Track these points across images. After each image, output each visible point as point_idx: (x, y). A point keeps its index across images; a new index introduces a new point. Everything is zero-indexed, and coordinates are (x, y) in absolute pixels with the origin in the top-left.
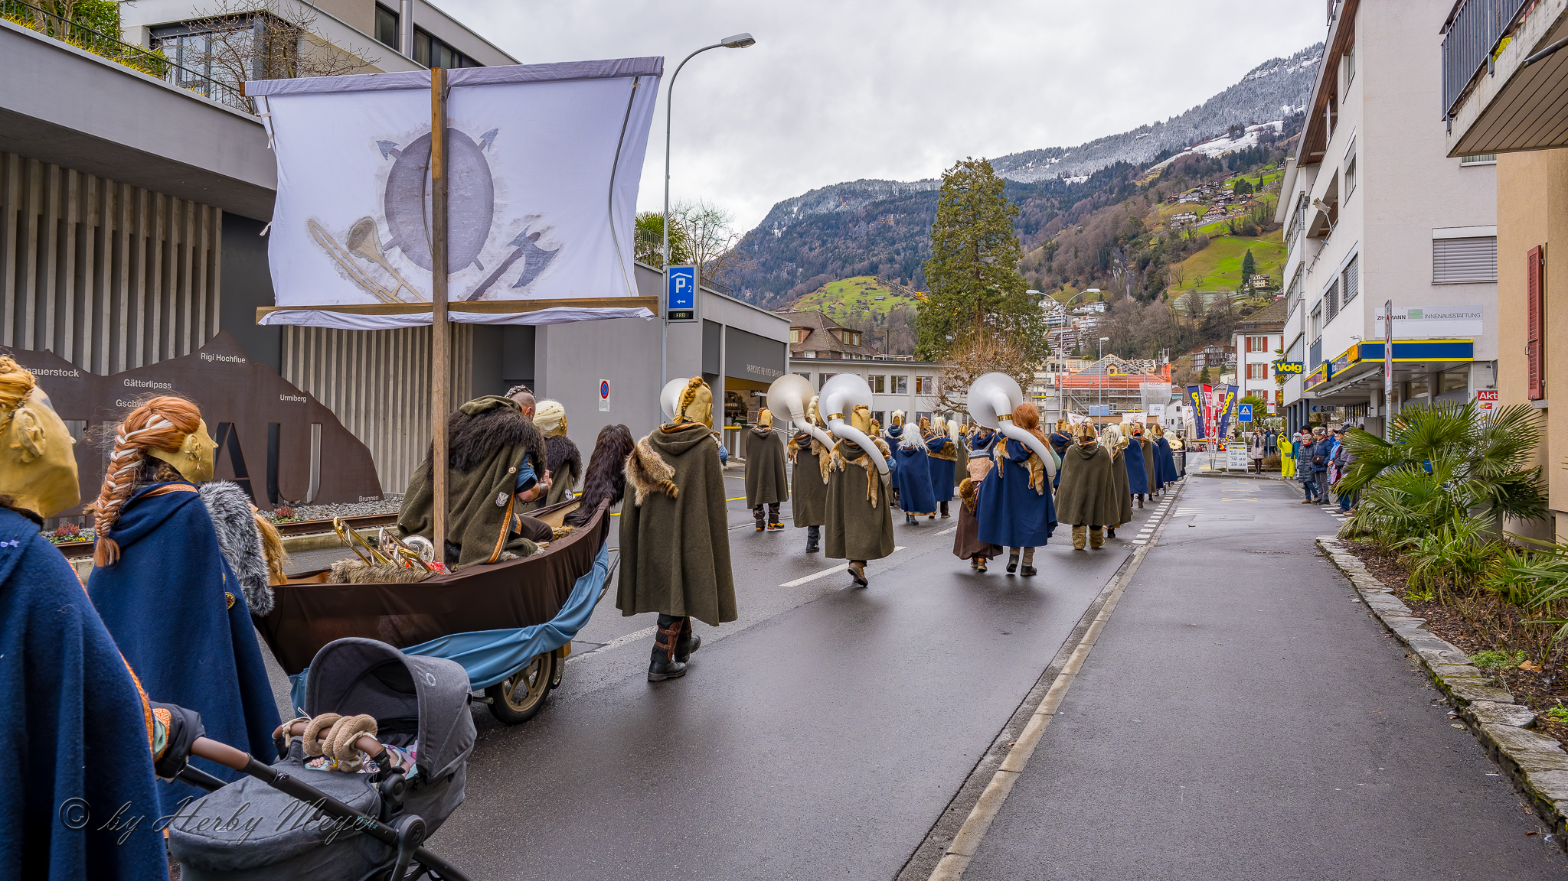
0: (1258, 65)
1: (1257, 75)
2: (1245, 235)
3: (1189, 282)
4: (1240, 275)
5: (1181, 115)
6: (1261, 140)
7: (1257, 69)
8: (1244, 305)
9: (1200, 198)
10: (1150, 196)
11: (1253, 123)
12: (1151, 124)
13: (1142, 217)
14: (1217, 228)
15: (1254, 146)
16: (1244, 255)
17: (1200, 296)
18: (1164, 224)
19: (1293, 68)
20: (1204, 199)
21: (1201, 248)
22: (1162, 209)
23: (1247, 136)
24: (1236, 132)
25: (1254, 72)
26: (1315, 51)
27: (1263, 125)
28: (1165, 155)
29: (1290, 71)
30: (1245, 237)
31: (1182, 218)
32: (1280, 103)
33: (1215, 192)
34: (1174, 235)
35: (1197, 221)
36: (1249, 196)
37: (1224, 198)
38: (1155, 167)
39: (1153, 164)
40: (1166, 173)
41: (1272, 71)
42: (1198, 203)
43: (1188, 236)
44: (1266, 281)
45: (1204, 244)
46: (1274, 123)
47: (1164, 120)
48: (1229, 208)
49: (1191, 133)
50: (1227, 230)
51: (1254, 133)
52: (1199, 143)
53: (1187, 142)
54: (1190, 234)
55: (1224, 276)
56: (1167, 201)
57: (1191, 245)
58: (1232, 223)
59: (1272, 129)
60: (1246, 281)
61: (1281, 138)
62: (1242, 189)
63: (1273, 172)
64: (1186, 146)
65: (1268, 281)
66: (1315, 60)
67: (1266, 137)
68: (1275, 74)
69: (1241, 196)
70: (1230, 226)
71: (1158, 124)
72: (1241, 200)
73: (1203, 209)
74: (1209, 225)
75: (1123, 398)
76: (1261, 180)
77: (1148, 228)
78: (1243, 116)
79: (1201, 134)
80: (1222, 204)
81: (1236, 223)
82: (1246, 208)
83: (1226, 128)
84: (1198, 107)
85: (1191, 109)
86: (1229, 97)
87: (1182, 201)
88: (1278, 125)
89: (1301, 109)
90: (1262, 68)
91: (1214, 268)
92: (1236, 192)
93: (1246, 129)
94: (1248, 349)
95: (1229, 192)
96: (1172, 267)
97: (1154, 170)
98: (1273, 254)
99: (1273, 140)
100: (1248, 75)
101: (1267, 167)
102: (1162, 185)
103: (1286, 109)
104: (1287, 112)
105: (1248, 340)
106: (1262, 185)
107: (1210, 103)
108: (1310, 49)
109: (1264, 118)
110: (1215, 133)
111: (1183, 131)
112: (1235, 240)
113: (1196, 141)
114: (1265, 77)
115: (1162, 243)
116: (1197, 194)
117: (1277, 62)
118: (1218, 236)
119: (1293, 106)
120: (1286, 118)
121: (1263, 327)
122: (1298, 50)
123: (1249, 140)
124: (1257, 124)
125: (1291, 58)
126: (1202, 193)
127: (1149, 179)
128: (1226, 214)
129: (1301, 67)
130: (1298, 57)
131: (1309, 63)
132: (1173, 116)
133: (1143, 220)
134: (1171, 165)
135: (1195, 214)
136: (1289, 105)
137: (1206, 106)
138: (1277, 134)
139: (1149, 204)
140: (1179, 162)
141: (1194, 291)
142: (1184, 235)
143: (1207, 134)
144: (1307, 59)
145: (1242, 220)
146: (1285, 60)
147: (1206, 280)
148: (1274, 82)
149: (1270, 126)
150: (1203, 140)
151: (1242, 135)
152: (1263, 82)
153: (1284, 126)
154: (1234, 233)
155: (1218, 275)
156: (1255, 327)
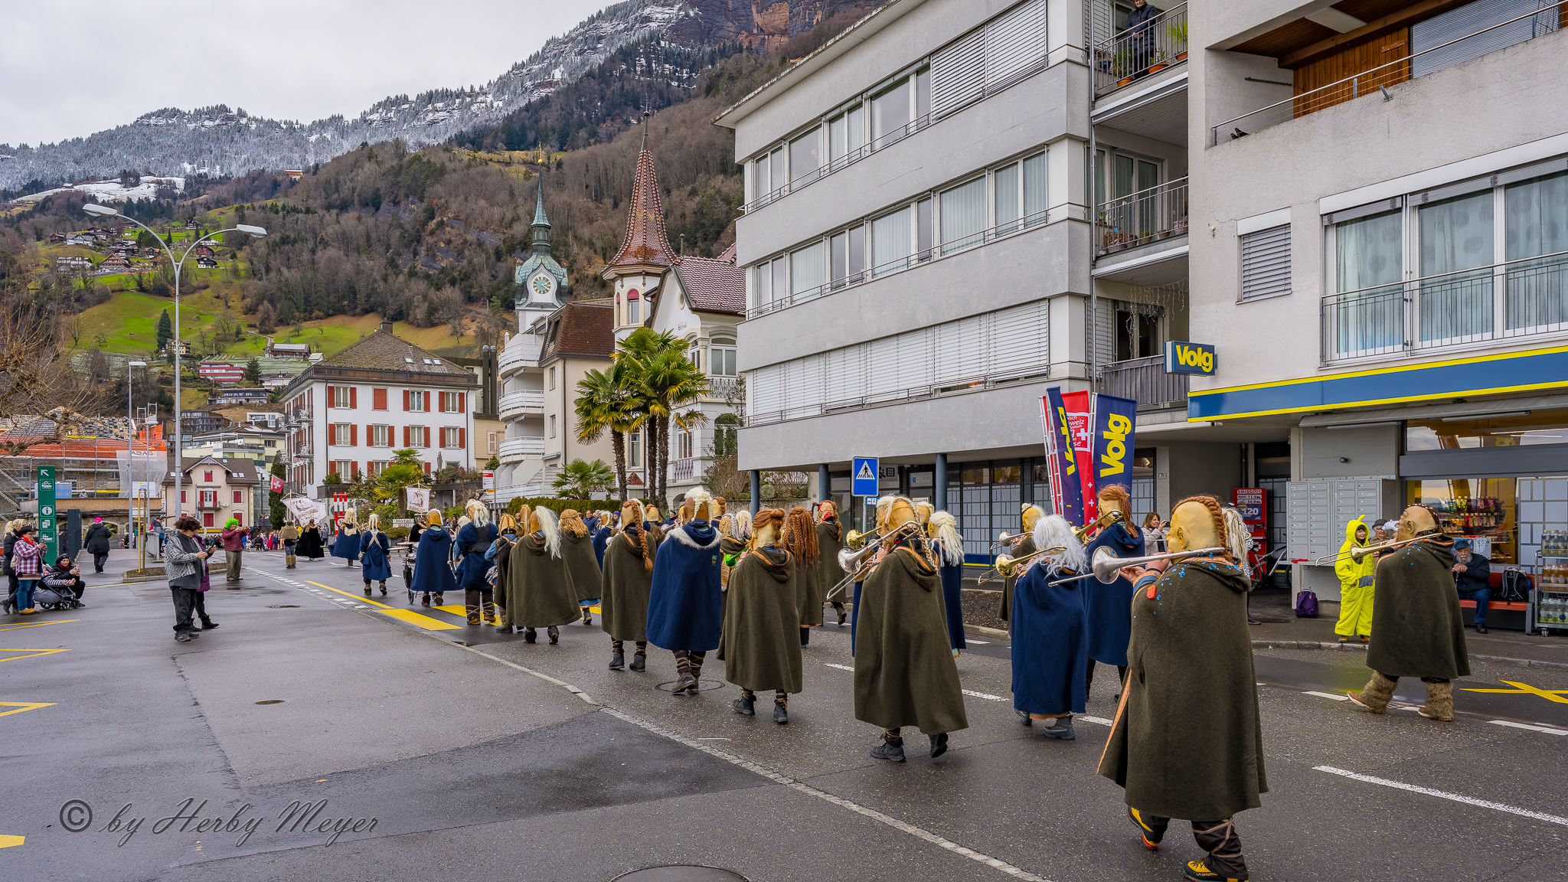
0: (155, 110)
1: (153, 121)
2: (156, 294)
3: (89, 340)
4: (154, 340)
5: (56, 143)
6: (160, 193)
7: (153, 114)
8: (163, 373)
9: (94, 243)
10: (24, 230)
11: (150, 174)
12: (15, 146)
13: (14, 254)
14: (120, 280)
15: (152, 199)
16: (159, 315)
17: (106, 358)
18: (47, 266)
19: (194, 125)
20: (98, 246)
21: (100, 302)
22: (43, 248)
23: (144, 186)
24: (129, 178)
25: (148, 116)
26: (218, 113)
27: (163, 179)
28: (35, 186)
29: (191, 126)
30: (157, 297)
31: (73, 262)
32: (180, 159)
33: (113, 240)
34: (64, 281)
35: (92, 269)
36: (157, 250)
37: (124, 247)
38: (24, 198)
39: (20, 194)
40: (42, 207)
41: (170, 122)
42: (91, 248)
43: (82, 284)
44: (187, 348)
45: (104, 297)
46: (174, 179)
47: (34, 145)
48: (133, 260)
49: (70, 168)
50: (133, 285)
51: (152, 185)
52: (81, 182)
53: (66, 177)
54: (85, 283)
55: (132, 337)
56: (49, 239)
57: (87, 296)
58: (140, 277)
59: (173, 185)
60: (162, 345)
61: (183, 196)
62: (146, 241)
63: (181, 231)
64: (64, 181)
65: (189, 348)
66: (217, 122)
67: (165, 191)
68: (173, 124)
69: (147, 249)
70: (137, 281)
71: (24, 147)
72: (148, 253)
73: (100, 257)
74: (109, 276)
75: (88, 473)
76: (170, 236)
77: (23, 268)
78: (137, 164)
79: (84, 171)
80: (123, 254)
81: (145, 278)
82: (155, 263)
83: (116, 171)
84: (79, 140)
85: (70, 140)
86: (118, 137)
87: (70, 242)
88: (180, 182)
89: (205, 171)
90: (160, 113)
91: (118, 327)
92: (139, 243)
93: (141, 178)
94: (331, 403)
95: (130, 243)
96: (63, 319)
97: (23, 202)
98: (190, 319)
99: (175, 198)
100: (142, 118)
101: (174, 224)
102: (39, 219)
103: (188, 167)
104: (188, 171)
105: (330, 391)
106: (171, 242)
107: (95, 139)
108: (212, 108)
109: (162, 171)
110: (103, 174)
111: (60, 163)
112: (144, 298)
113: (77, 178)
114: (161, 126)
115: (46, 287)
116: (91, 238)
117: (175, 113)
118: (122, 290)
119: (195, 166)
120: (188, 177)
121: (351, 374)
122: (199, 107)
123: (145, 191)
124: (154, 175)
125: (192, 113)
126: (96, 238)
127: (16, 211)
128: (129, 267)
129: (203, 126)
130: (198, 114)
131: (211, 123)
132: (47, 143)
133: (16, 257)
134: (47, 199)
135: (89, 261)
136: (190, 164)
137: (89, 140)
138: (178, 192)
139: (24, 238)
140: (58, 198)
141: (96, 352)
142: (78, 283)
143: (92, 174)
144: (209, 119)
145: (152, 277)
146: (185, 114)
147: (109, 339)
148: (172, 134)
149: (170, 181)
150: (87, 179)
151: (137, 184)
152: (159, 131)
153: (186, 184)
154: (142, 289)
155: (124, 335)
156: (340, 373)
